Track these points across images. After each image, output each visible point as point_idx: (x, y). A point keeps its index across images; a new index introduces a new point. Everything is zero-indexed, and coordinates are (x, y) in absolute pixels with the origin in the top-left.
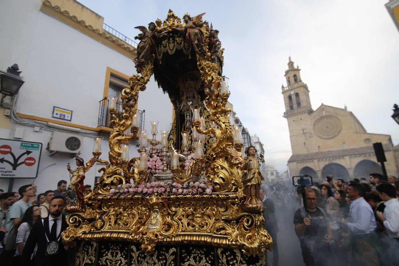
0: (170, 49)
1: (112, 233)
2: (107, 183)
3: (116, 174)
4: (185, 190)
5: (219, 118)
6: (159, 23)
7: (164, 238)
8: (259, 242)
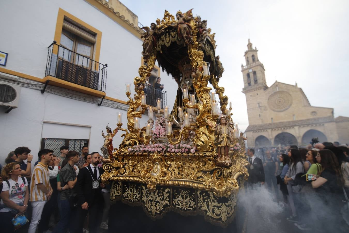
0: (167, 43)
1: (130, 177)
2: (126, 144)
3: (132, 138)
4: (176, 150)
5: (202, 95)
6: (158, 22)
7: (161, 182)
8: (225, 187)
